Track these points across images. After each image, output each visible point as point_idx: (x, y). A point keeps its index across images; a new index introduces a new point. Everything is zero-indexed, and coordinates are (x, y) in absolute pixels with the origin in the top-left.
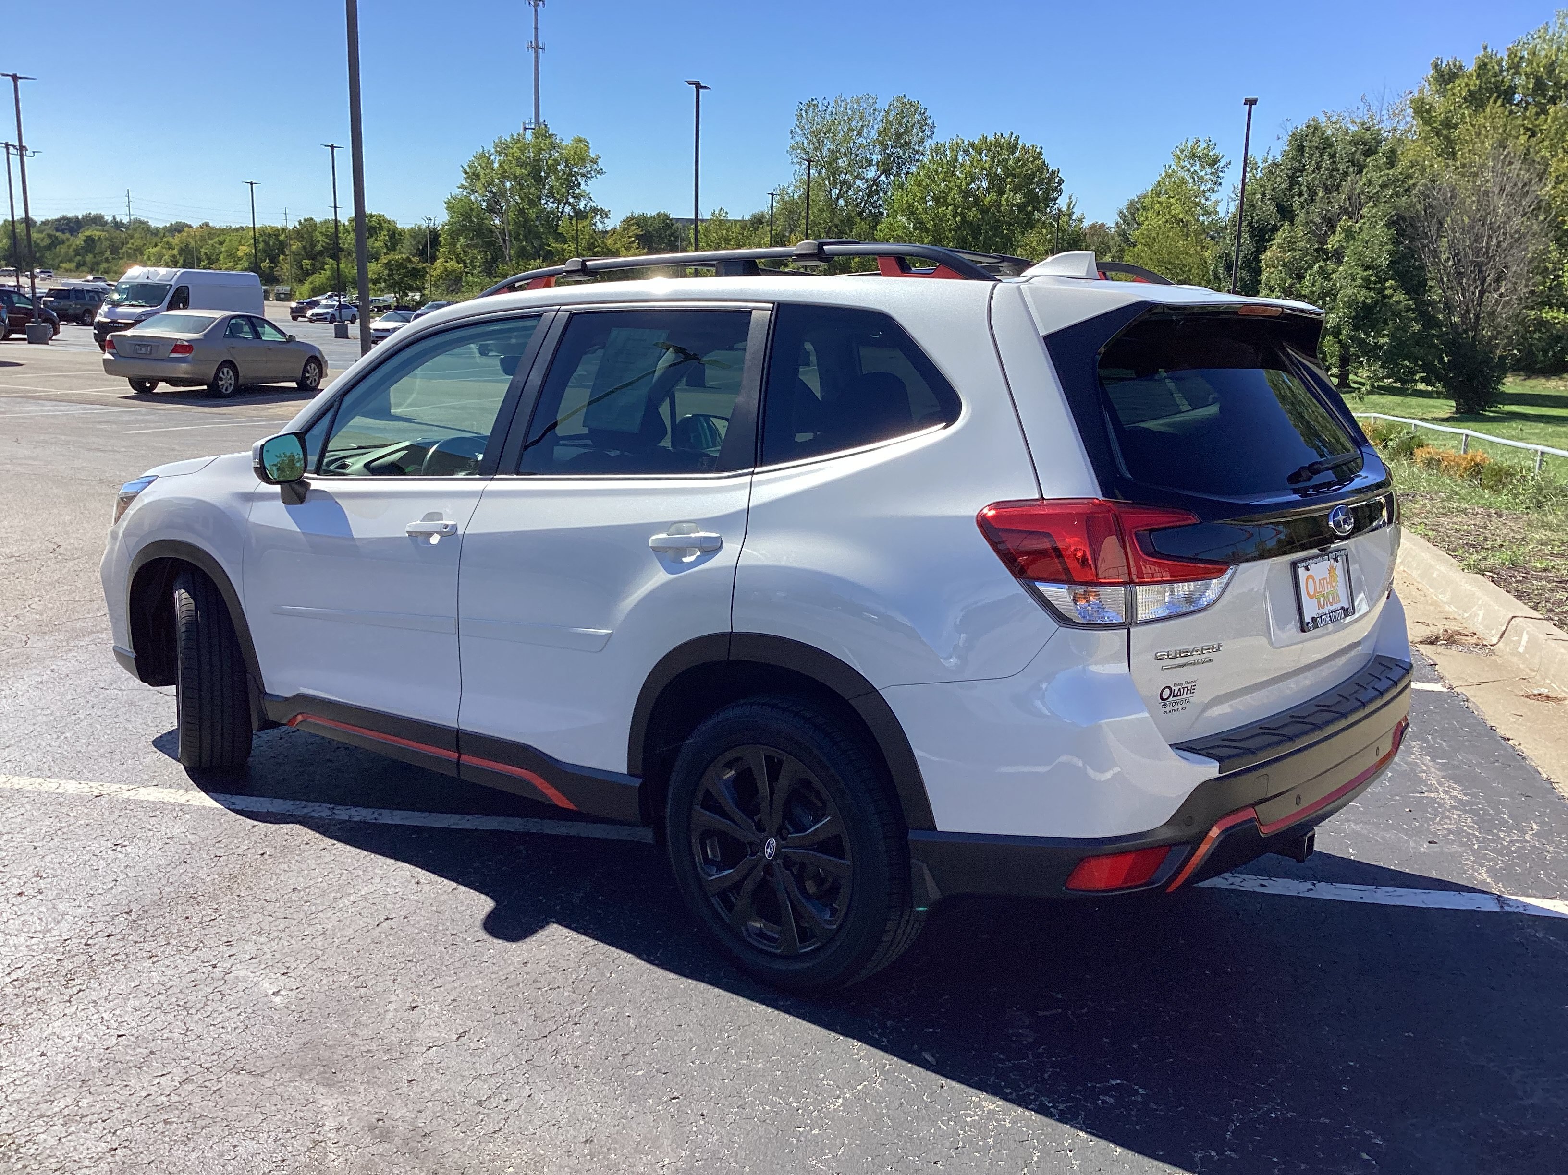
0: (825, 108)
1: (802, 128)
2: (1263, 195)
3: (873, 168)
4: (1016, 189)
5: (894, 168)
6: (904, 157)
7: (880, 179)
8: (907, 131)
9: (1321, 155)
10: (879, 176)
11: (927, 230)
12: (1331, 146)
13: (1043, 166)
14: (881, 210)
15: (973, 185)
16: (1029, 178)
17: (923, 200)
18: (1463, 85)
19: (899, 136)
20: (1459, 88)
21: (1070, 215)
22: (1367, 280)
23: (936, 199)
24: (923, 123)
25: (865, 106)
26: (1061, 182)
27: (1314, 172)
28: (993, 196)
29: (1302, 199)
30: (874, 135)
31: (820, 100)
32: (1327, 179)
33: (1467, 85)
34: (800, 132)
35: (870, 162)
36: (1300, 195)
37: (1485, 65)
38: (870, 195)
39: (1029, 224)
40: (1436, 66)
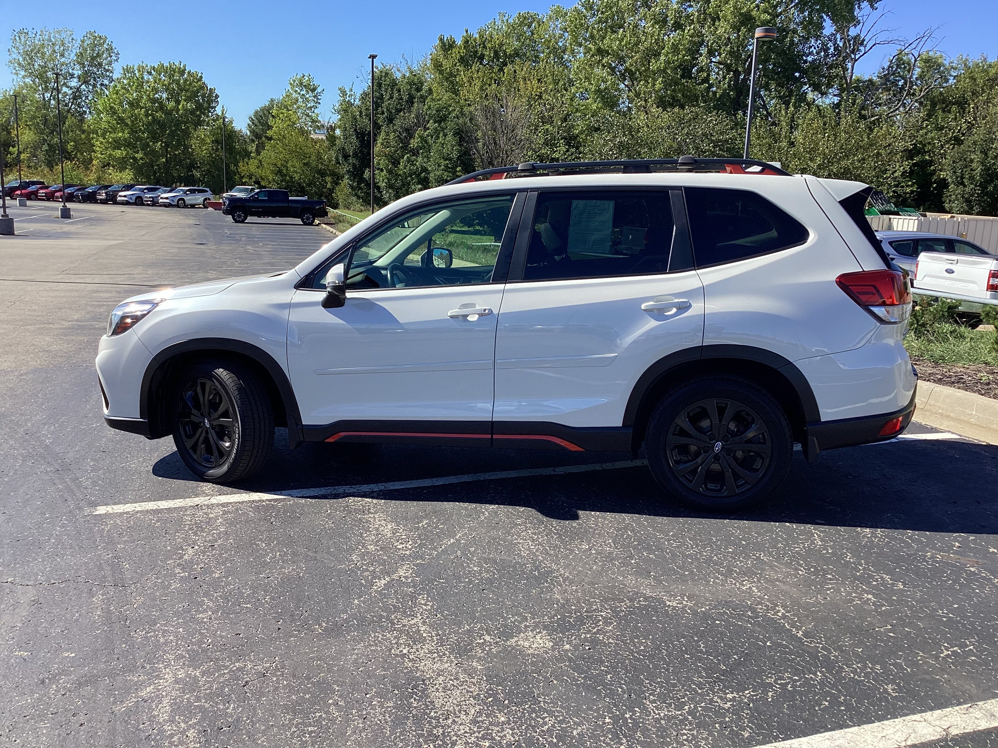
0: (34, 36)
1: (18, 48)
2: (361, 112)
3: (76, 80)
4: (188, 100)
5: (92, 80)
6: (97, 73)
7: (81, 87)
8: (98, 55)
9: (392, 90)
10: (81, 86)
11: (127, 125)
12: (396, 84)
13: (203, 87)
14: (84, 109)
15: (157, 96)
16: (195, 94)
17: (121, 104)
18: (457, 52)
19: (93, 58)
20: (455, 54)
21: (224, 118)
22: (446, 166)
23: (131, 104)
24: (110, 50)
25: (65, 36)
26: (217, 97)
27: (389, 100)
28: (172, 104)
29: (384, 116)
30: (73, 57)
31: (30, 29)
32: (397, 105)
33: (459, 52)
34: (16, 52)
35: (72, 76)
36: (383, 113)
37: (468, 41)
38: (75, 98)
39: (199, 123)
40: (441, 40)
